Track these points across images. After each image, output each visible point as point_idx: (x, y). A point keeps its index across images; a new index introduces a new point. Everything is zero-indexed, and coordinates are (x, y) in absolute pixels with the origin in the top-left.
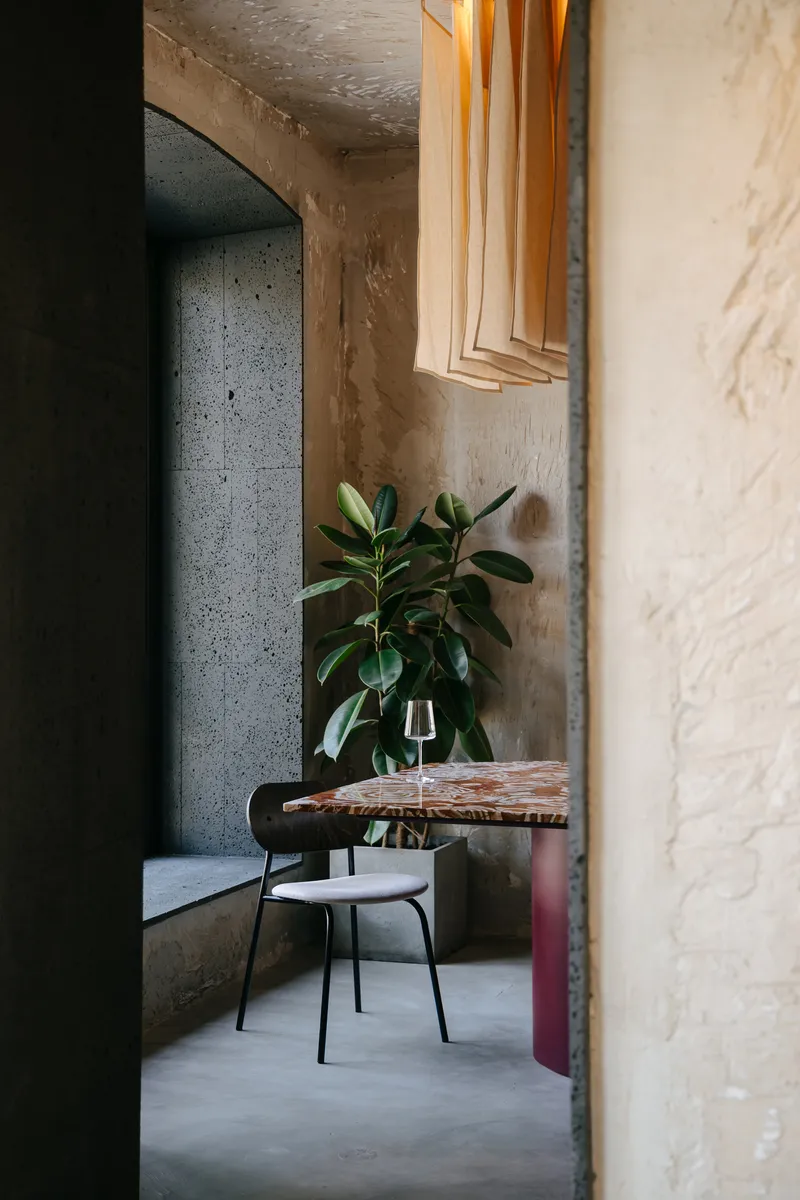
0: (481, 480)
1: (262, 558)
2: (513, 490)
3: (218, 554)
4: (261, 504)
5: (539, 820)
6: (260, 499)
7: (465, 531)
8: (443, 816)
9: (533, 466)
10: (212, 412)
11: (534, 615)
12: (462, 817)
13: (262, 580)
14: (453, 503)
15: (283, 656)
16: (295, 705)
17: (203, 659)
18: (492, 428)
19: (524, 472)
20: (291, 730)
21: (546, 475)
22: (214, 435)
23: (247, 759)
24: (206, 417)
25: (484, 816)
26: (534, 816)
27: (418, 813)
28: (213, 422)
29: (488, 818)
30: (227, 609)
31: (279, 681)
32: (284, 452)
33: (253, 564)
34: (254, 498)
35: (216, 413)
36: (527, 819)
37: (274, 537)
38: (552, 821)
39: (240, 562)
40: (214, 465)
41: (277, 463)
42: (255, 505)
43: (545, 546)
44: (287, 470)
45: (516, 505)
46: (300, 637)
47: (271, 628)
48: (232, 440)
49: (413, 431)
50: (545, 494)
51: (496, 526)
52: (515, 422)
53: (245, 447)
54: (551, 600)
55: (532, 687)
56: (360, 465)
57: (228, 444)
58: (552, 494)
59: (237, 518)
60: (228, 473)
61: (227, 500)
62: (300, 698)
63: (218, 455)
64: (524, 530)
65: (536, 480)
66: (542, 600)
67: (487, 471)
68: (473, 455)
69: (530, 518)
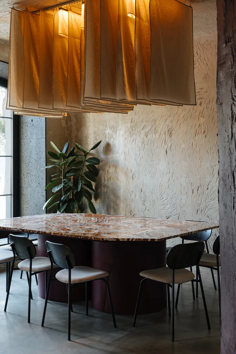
1: (38, 161)
3: (30, 160)
4: (37, 147)
15: (42, 185)
16: (44, 198)
17: (27, 186)
18: (99, 126)
20: (43, 204)
21: (110, 138)
22: (29, 130)
23: (35, 211)
24: (27, 126)
28: (29, 127)
30: (31, 174)
31: (41, 192)
32: (42, 134)
33: (36, 162)
34: (36, 146)
35: (29, 125)
37: (40, 155)
39: (34, 162)
40: (29, 138)
41: (40, 137)
42: (36, 148)
43: (110, 156)
44: (43, 139)
45: (104, 146)
46: (45, 180)
47: (40, 178)
48: (32, 132)
49: (82, 128)
50: (110, 143)
51: (100, 151)
52: (104, 124)
53: (34, 133)
54: (112, 171)
55: (108, 194)
56: (72, 137)
57: (31, 133)
58: (111, 143)
59: (33, 151)
60: (31, 140)
61: (31, 146)
62: (45, 196)
63: (29, 135)
64: (105, 152)
65: (108, 139)
66: (110, 171)
67: (98, 137)
68: (95, 133)
69: (107, 149)
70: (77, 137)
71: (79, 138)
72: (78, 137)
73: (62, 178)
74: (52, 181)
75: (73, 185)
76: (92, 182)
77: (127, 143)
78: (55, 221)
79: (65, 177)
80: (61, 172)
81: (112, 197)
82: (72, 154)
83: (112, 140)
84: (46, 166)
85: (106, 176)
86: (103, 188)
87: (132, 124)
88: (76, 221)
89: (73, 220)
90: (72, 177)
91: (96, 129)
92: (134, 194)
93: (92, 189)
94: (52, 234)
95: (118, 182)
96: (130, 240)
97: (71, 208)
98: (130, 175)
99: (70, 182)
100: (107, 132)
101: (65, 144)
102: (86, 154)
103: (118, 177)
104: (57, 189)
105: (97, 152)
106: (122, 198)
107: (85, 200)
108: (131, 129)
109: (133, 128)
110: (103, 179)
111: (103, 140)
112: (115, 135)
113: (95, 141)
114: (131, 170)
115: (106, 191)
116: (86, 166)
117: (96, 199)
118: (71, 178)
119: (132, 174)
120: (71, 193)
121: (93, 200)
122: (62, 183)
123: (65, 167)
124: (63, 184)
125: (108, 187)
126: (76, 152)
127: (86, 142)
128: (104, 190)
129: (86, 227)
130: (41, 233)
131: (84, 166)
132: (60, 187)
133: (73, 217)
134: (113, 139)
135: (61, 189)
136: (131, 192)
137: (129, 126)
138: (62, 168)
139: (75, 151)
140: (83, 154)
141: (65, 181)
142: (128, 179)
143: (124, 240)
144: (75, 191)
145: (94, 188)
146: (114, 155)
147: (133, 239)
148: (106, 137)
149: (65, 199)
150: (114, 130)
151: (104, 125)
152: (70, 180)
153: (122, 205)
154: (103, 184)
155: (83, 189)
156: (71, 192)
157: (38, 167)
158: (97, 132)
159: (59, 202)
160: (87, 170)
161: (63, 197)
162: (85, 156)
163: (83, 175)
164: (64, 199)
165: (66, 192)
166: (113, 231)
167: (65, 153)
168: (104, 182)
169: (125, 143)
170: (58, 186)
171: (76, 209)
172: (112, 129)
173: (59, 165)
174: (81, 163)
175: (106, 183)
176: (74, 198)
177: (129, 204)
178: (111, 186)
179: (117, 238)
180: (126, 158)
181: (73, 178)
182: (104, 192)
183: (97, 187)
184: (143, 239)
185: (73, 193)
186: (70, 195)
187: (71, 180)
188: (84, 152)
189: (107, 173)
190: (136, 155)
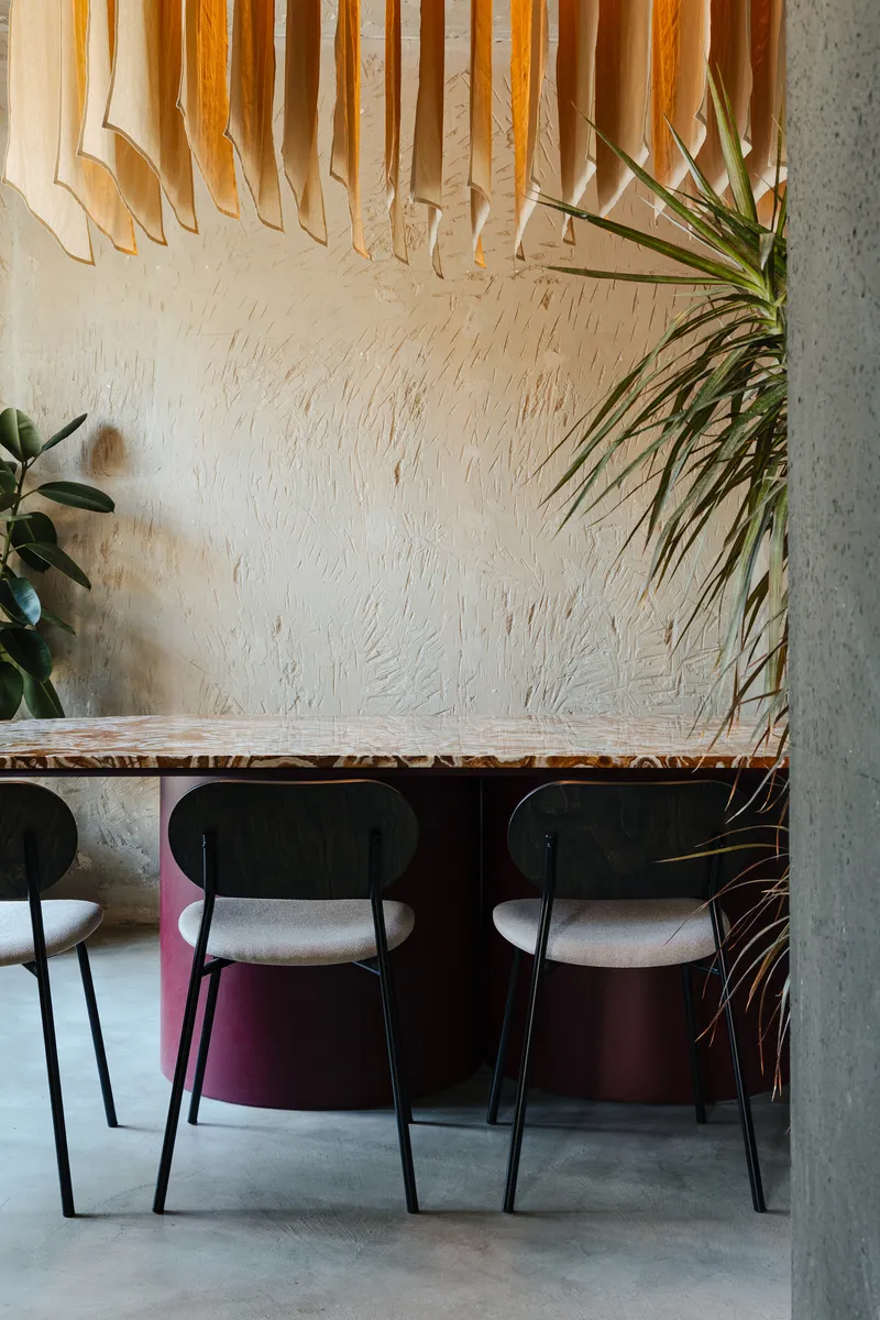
0: (44, 410)
2: (83, 418)
5: (211, 765)
7: (29, 461)
8: (71, 765)
9: (104, 396)
11: (106, 562)
12: (99, 766)
14: (19, 423)
18: (57, 351)
19: (95, 401)
21: (120, 405)
25: (132, 763)
26: (204, 759)
27: (33, 763)
29: (137, 766)
36: (194, 764)
38: (229, 766)
43: (119, 485)
45: (85, 438)
50: (119, 427)
51: (63, 462)
52: (85, 345)
54: (125, 546)
58: (127, 427)
64: (95, 467)
65: (108, 411)
66: (116, 546)
67: (51, 399)
68: (34, 382)
69: (102, 454)
81: (126, 655)
83: (130, 414)
85: (93, 570)
86: (77, 620)
87: (236, 353)
92: (240, 642)
98: (224, 563)
100: (104, 378)
103: (157, 572)
105: (49, 464)
108: (228, 376)
109: (242, 372)
111: (93, 413)
112: (145, 395)
114: (227, 545)
115: (93, 633)
119: (234, 558)
125: (105, 614)
134: (132, 411)
136: (225, 635)
142: (212, 580)
150: (140, 374)
151: (89, 350)
154: (77, 603)
172: (132, 369)
177: (213, 681)
178: (119, 612)
180: (201, 495)
182: (84, 639)
189: (100, 552)
190: (255, 481)
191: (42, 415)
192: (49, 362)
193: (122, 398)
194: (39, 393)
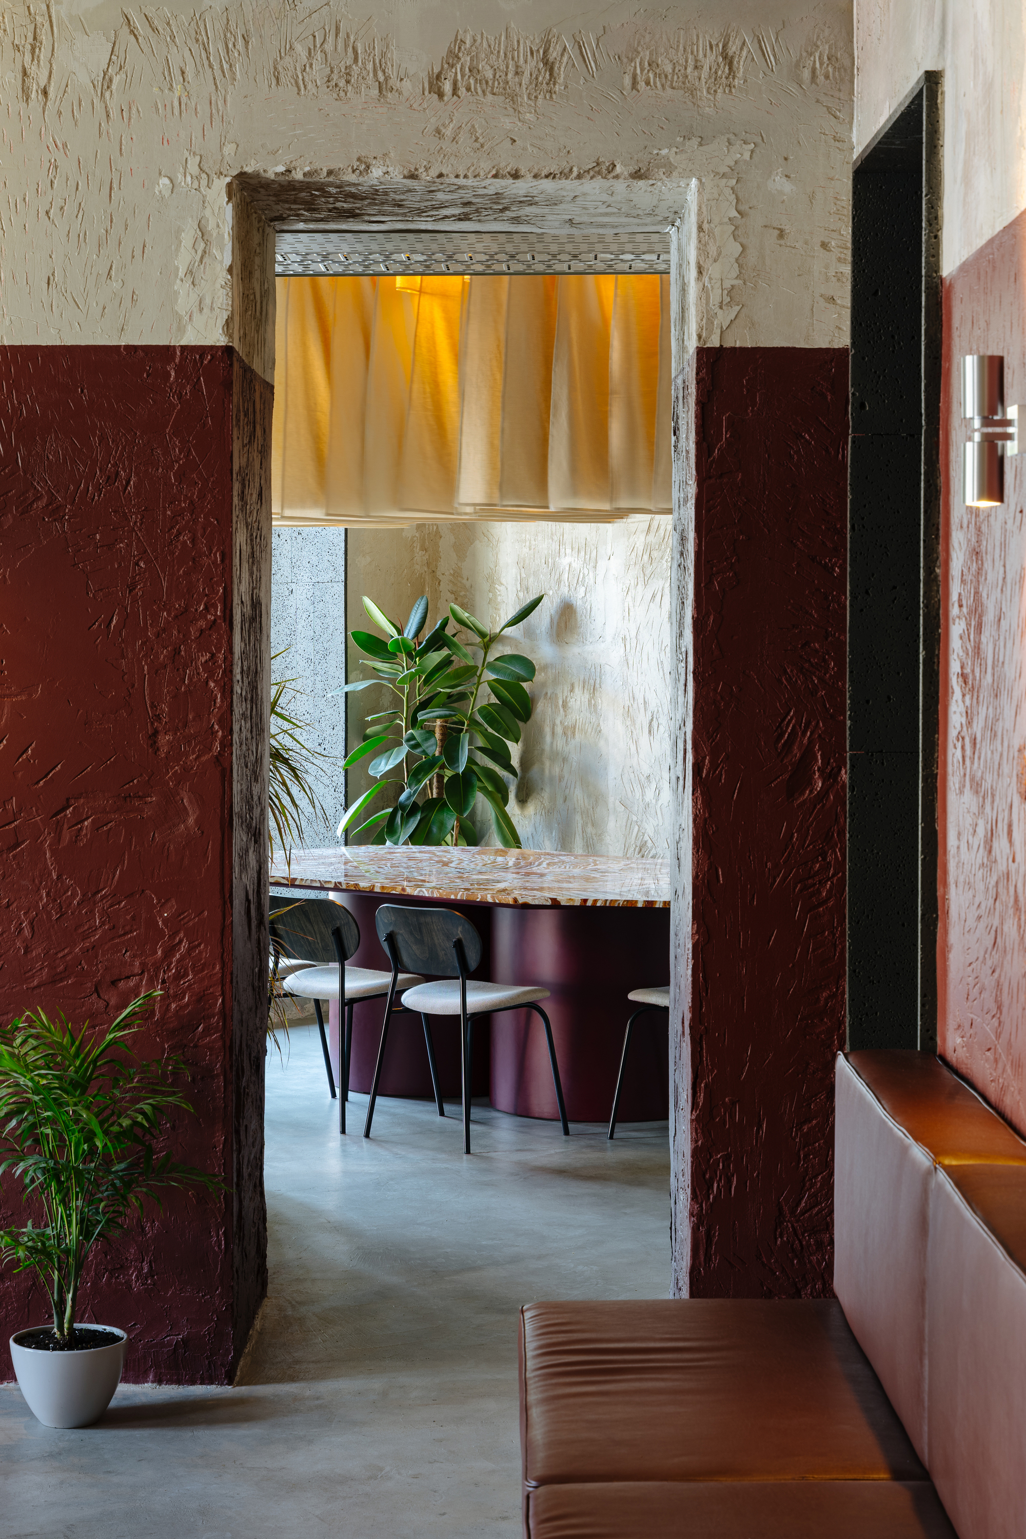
1: (317, 663)
2: (540, 598)
3: (287, 659)
4: (316, 614)
6: (316, 609)
10: (283, 532)
13: (317, 682)
16: (340, 795)
20: (337, 817)
21: (575, 585)
22: (285, 552)
24: (279, 536)
28: (284, 540)
30: (292, 708)
32: (332, 568)
33: (311, 668)
34: (311, 609)
37: (325, 644)
39: (301, 666)
40: (283, 580)
41: (327, 578)
42: (312, 615)
43: (574, 651)
44: (334, 584)
45: (553, 612)
46: (343, 734)
47: (323, 725)
48: (297, 557)
49: (477, 542)
50: (575, 603)
51: (538, 632)
52: (552, 534)
53: (305, 563)
54: (578, 703)
55: (563, 784)
56: (438, 573)
57: (294, 560)
58: (579, 603)
59: (300, 627)
60: (293, 586)
61: (293, 610)
62: (342, 789)
63: (286, 570)
64: (558, 635)
65: (566, 589)
66: (571, 702)
67: (531, 579)
68: (521, 564)
69: (563, 625)
70: (457, 574)
71: (464, 581)
72: (463, 578)
73: (404, 725)
74: (366, 738)
75: (441, 753)
76: (509, 743)
77: (631, 605)
78: (383, 862)
79: (413, 722)
80: (397, 702)
81: (578, 795)
82: (438, 640)
83: (582, 591)
84: (346, 683)
85: (558, 722)
86: (547, 763)
87: (651, 538)
88: (446, 864)
89: (438, 862)
90: (439, 722)
91: (526, 550)
92: (654, 786)
93: (508, 767)
94: (377, 890)
95: (602, 743)
96: (589, 903)
97: (435, 830)
98: (643, 719)
99: (432, 741)
100: (565, 561)
101: (415, 602)
102: (489, 640)
103: (599, 725)
104: (386, 764)
105: (530, 633)
106: (612, 801)
107: (483, 806)
108: (646, 557)
109: (655, 554)
110: (547, 730)
111: (551, 593)
112: (591, 574)
113: (521, 595)
114: (645, 702)
115: (557, 774)
116: (489, 683)
117: (522, 800)
118: (435, 727)
119: (649, 714)
120: (435, 780)
121: (512, 807)
122: (402, 745)
123: (412, 688)
124: (405, 748)
125: (565, 760)
126: (454, 636)
127: (491, 595)
128: (548, 769)
129: (474, 877)
130: (344, 887)
131: (479, 683)
132: (395, 759)
133: (438, 854)
134: (583, 589)
135: (398, 768)
136: (643, 779)
137: (640, 546)
138: (402, 690)
139: (449, 631)
140: (478, 640)
141: (412, 738)
142: (635, 733)
143: (571, 903)
144: (448, 773)
145: (515, 762)
146: (589, 648)
147: (595, 901)
148: (559, 581)
149: (413, 799)
150: (587, 557)
151: (555, 538)
152: (431, 733)
153: (613, 827)
154: (547, 747)
155: (477, 764)
156: (433, 776)
157: (319, 685)
158: (527, 562)
159: (390, 810)
160: (494, 700)
161: (407, 791)
162: (486, 647)
163: (479, 718)
164: (409, 798)
165: (416, 775)
166: (550, 886)
167: (413, 638)
168: (552, 743)
169: (626, 605)
170: (389, 752)
171: (452, 835)
172: (583, 553)
173: (392, 681)
174: (470, 672)
175: (560, 743)
176: (445, 796)
177: (635, 818)
178: (574, 757)
179: (555, 897)
180: (627, 660)
181: (442, 727)
182: (551, 779)
183: (526, 761)
184: (625, 901)
185: (440, 777)
186: (429, 785)
187: (434, 731)
188: (482, 635)
189: (561, 710)
190: (663, 648)
191: (525, 592)
192: (530, 549)
193: (576, 579)
194: (524, 575)
